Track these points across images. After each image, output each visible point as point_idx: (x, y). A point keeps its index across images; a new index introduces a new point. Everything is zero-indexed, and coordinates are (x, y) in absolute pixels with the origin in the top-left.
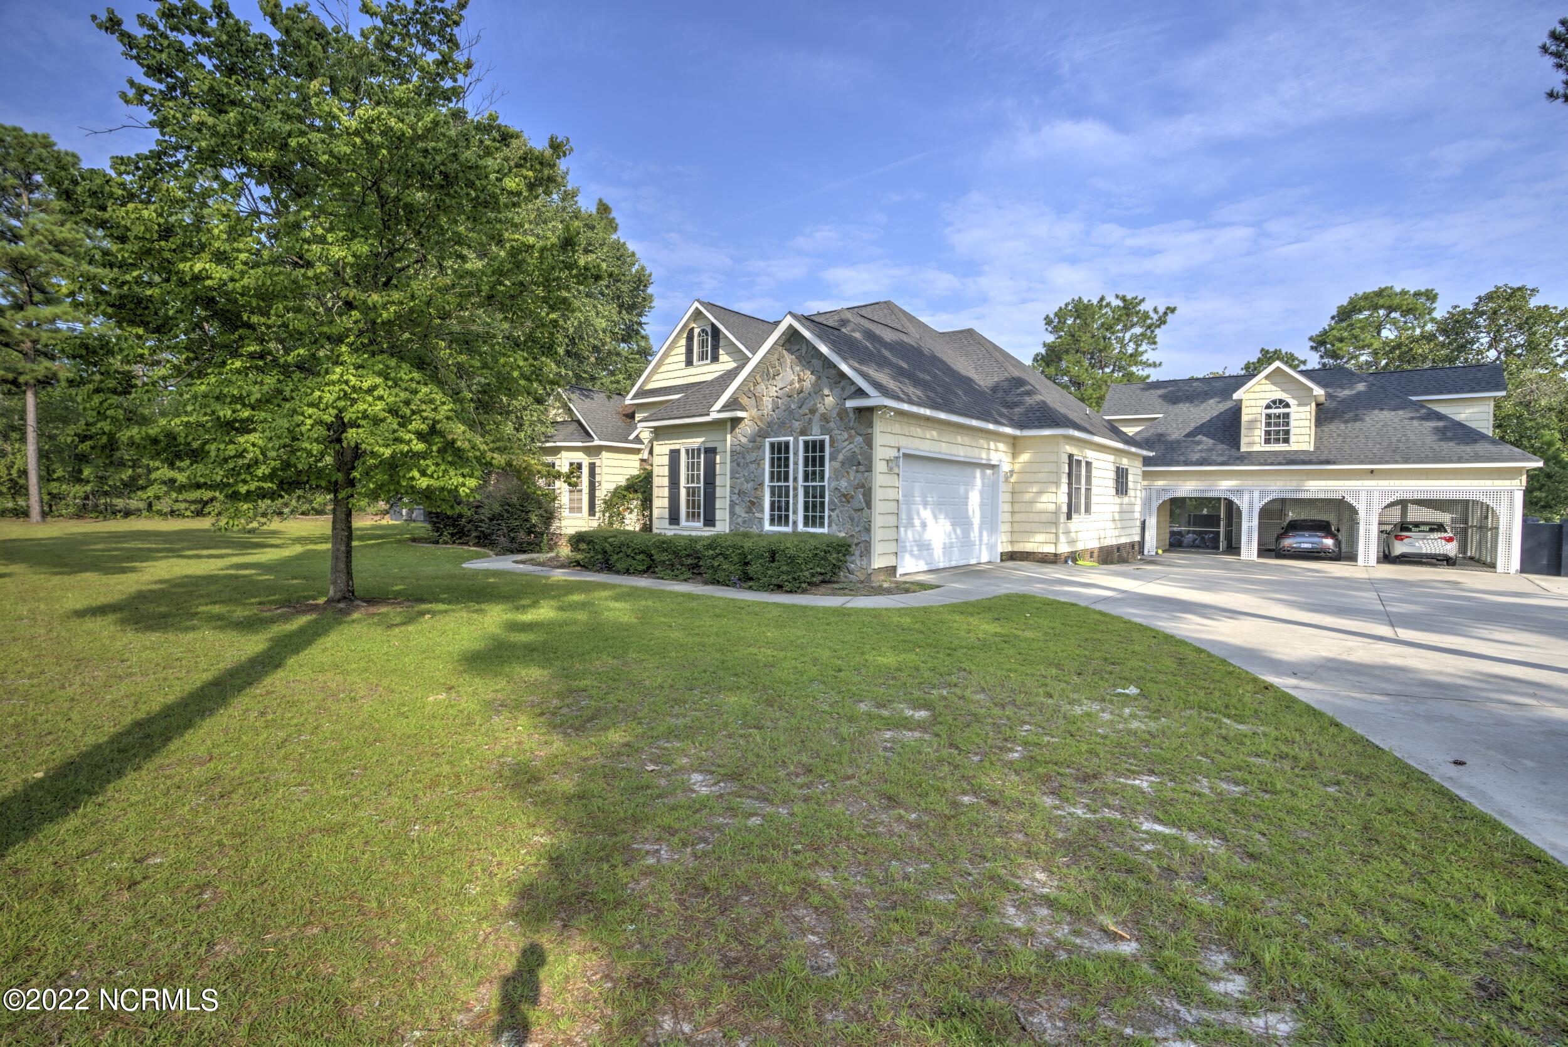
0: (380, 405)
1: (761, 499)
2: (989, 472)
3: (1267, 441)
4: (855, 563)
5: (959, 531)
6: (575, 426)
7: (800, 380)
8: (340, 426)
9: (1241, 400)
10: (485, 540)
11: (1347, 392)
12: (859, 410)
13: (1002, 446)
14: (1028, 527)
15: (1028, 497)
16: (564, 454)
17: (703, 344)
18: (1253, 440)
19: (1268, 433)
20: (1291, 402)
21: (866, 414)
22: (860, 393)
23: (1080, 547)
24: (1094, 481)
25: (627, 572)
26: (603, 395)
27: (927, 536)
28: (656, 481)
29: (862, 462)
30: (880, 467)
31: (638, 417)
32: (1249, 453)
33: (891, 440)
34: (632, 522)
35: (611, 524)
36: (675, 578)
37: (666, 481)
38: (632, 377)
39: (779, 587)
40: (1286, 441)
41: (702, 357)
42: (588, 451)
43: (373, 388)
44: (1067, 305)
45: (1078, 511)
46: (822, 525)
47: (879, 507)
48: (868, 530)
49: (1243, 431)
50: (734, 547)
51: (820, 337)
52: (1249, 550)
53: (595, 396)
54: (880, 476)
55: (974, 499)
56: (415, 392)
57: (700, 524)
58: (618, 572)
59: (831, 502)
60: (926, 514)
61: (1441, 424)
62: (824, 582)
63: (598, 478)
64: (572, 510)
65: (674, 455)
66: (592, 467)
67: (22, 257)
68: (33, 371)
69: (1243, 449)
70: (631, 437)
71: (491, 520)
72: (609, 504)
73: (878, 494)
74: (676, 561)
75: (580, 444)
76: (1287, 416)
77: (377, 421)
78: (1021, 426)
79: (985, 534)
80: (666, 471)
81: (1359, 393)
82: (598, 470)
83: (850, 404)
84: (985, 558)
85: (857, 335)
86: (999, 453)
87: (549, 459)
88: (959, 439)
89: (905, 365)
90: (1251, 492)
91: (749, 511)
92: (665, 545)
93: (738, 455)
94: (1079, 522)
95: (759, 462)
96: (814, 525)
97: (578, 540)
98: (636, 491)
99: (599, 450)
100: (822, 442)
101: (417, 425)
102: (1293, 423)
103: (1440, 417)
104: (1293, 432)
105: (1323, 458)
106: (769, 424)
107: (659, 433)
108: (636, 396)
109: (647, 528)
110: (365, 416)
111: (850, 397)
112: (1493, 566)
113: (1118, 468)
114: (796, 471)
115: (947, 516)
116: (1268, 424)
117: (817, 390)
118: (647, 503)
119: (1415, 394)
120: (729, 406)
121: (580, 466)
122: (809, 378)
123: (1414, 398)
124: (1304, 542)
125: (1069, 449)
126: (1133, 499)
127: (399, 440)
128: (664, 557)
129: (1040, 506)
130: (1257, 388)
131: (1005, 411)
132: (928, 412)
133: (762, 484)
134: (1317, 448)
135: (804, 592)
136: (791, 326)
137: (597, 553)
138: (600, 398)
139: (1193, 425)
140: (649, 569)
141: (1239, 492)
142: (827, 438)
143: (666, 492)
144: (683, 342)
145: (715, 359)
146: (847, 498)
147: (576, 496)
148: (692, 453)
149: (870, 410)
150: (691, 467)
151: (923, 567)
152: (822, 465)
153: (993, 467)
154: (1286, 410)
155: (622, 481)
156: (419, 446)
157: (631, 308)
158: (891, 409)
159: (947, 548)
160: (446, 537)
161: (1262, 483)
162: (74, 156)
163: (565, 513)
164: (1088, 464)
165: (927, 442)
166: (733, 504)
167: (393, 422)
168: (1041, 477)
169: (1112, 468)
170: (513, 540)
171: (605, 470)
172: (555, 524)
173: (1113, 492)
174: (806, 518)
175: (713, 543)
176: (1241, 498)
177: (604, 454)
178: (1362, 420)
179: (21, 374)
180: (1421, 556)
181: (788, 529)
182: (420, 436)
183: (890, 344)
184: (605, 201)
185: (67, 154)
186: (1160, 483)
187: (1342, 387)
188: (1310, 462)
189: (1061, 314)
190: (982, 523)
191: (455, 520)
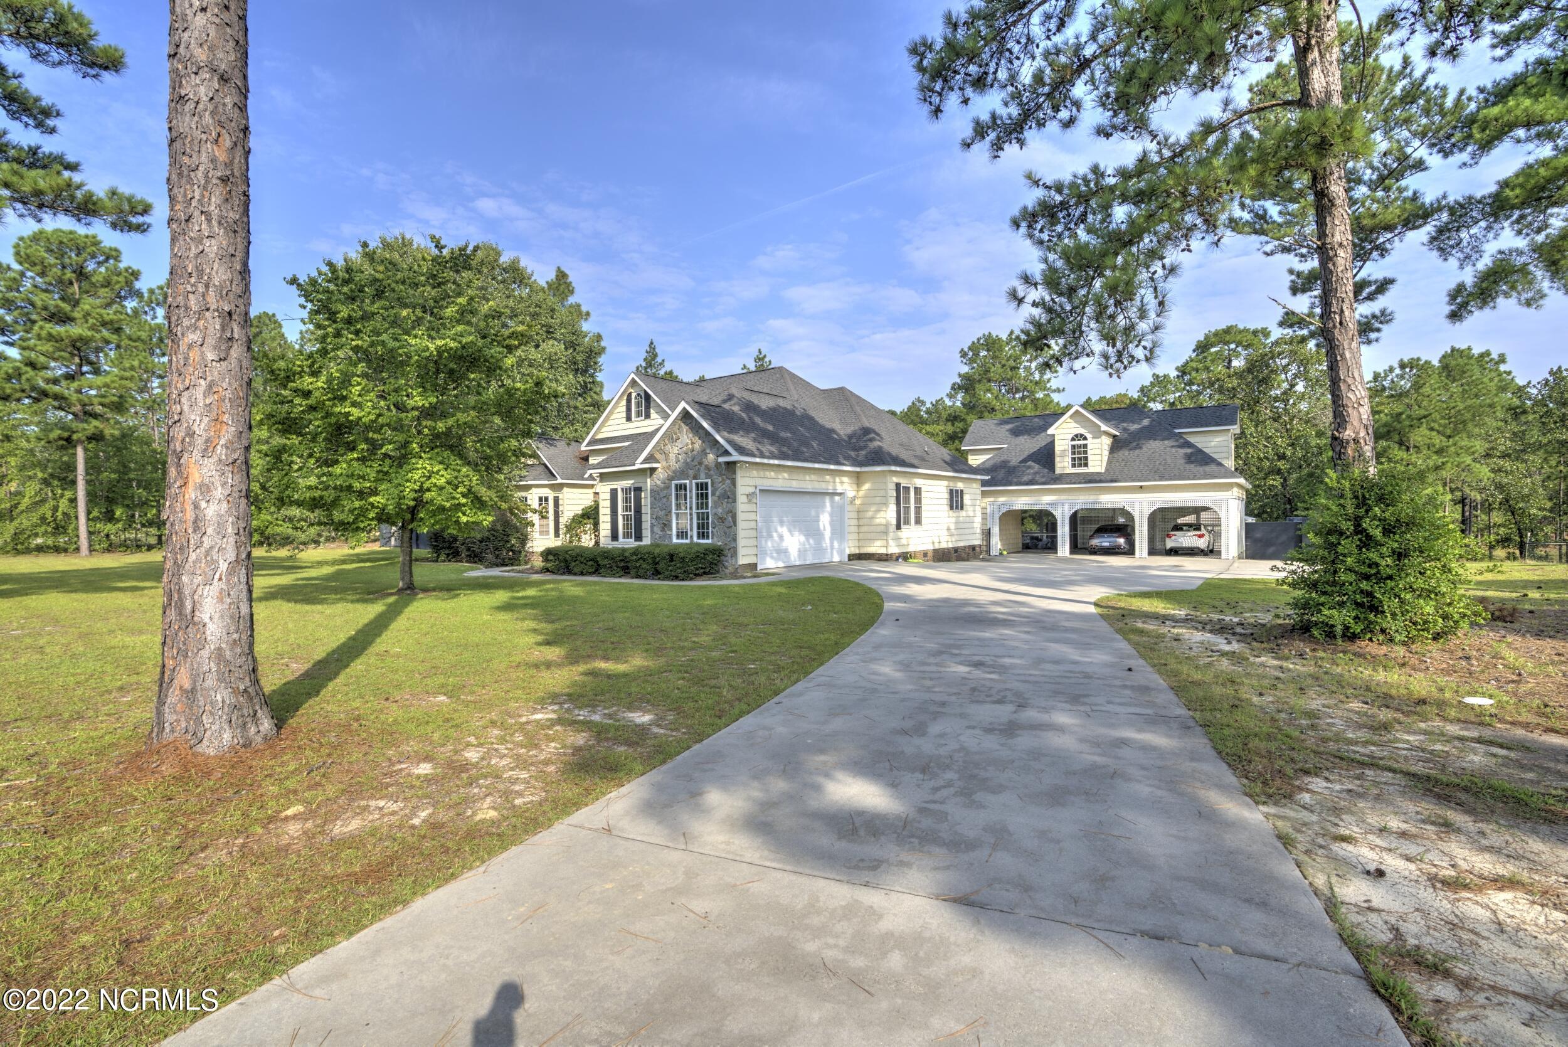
0: (443, 480)
1: (670, 522)
2: (837, 498)
3: (1074, 466)
4: (729, 562)
5: (811, 541)
6: (542, 468)
7: (693, 443)
8: (421, 490)
9: (1053, 435)
10: (475, 557)
11: (1136, 426)
12: (728, 463)
13: (845, 479)
14: (873, 536)
15: (870, 514)
16: (534, 490)
17: (638, 405)
18: (1064, 464)
19: (1074, 459)
20: (1089, 436)
21: (731, 465)
22: (726, 453)
23: (910, 549)
24: (924, 501)
25: (582, 574)
26: (563, 443)
27: (784, 544)
28: (602, 511)
29: (730, 497)
30: (741, 499)
31: (593, 460)
32: (1061, 475)
33: (751, 482)
34: (587, 541)
35: (571, 542)
36: (613, 575)
37: (608, 511)
38: (588, 425)
39: (676, 578)
40: (1086, 465)
41: (639, 414)
42: (553, 487)
43: (439, 471)
44: (979, 339)
45: (907, 522)
46: (708, 538)
47: (741, 525)
48: (735, 540)
49: (1057, 459)
50: (649, 553)
51: (703, 416)
52: (1064, 549)
53: (558, 444)
54: (742, 505)
55: (825, 520)
56: (459, 471)
57: (632, 540)
58: (575, 574)
59: (713, 522)
60: (784, 530)
61: (1189, 451)
62: (705, 573)
63: (561, 508)
64: (541, 533)
65: (614, 492)
66: (556, 500)
67: (81, 338)
68: (85, 429)
69: (1058, 471)
70: (586, 476)
71: (481, 542)
72: (569, 528)
73: (741, 517)
74: (614, 565)
75: (546, 482)
76: (1085, 446)
77: (442, 488)
78: (861, 464)
79: (836, 544)
80: (608, 503)
81: (1144, 428)
82: (561, 502)
83: (721, 459)
84: (836, 558)
85: (736, 409)
86: (845, 485)
87: (524, 494)
88: (808, 478)
89: (770, 428)
90: (1063, 504)
91: (663, 531)
92: (606, 554)
93: (654, 492)
94: (906, 532)
95: (668, 497)
96: (703, 537)
97: (548, 554)
98: (589, 518)
99: (561, 486)
100: (707, 484)
101: (461, 489)
102: (1089, 452)
103: (1189, 445)
104: (1090, 458)
105: (1109, 478)
106: (675, 472)
107: (603, 477)
108: (589, 444)
109: (597, 543)
110: (435, 485)
111: (721, 455)
112: (1219, 553)
113: (951, 491)
114: (691, 502)
115: (800, 531)
116: (1074, 453)
117: (704, 452)
118: (596, 525)
119: (1180, 428)
120: (647, 460)
121: (546, 499)
122: (698, 443)
123: (1177, 431)
124: (1104, 541)
125: (895, 480)
126: (971, 514)
127: (454, 498)
128: (606, 562)
129: (878, 521)
130: (1065, 425)
131: (853, 454)
132: (776, 462)
133: (670, 512)
134: (1107, 470)
135: (691, 579)
136: (684, 408)
137: (561, 561)
138: (562, 445)
139: (1026, 454)
140: (596, 571)
141: (1054, 504)
142: (709, 481)
143: (608, 518)
144: (624, 403)
145: (648, 416)
146: (722, 520)
147: (544, 522)
148: (626, 491)
149: (734, 463)
150: (626, 500)
151: (781, 564)
152: (707, 498)
153: (840, 494)
154: (1083, 442)
155: (579, 511)
156: (464, 501)
157: (584, 372)
158: (747, 462)
159: (802, 552)
160: (442, 557)
161: (1070, 497)
162: (116, 250)
163: (536, 535)
164: (918, 490)
165: (781, 481)
166: (652, 526)
167: (449, 489)
168: (878, 500)
169: (945, 490)
170: (497, 556)
171: (567, 502)
172: (529, 544)
173: (947, 508)
174: (699, 533)
175: (636, 551)
176: (1056, 510)
177: (565, 490)
178: (1141, 448)
179: (74, 432)
180: (1183, 549)
181: (688, 541)
182: (464, 495)
183: (764, 411)
184: (563, 269)
185: (111, 249)
186: (1002, 500)
187: (1133, 422)
188: (1101, 481)
189: (974, 348)
190: (833, 533)
191: (451, 543)
